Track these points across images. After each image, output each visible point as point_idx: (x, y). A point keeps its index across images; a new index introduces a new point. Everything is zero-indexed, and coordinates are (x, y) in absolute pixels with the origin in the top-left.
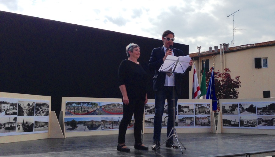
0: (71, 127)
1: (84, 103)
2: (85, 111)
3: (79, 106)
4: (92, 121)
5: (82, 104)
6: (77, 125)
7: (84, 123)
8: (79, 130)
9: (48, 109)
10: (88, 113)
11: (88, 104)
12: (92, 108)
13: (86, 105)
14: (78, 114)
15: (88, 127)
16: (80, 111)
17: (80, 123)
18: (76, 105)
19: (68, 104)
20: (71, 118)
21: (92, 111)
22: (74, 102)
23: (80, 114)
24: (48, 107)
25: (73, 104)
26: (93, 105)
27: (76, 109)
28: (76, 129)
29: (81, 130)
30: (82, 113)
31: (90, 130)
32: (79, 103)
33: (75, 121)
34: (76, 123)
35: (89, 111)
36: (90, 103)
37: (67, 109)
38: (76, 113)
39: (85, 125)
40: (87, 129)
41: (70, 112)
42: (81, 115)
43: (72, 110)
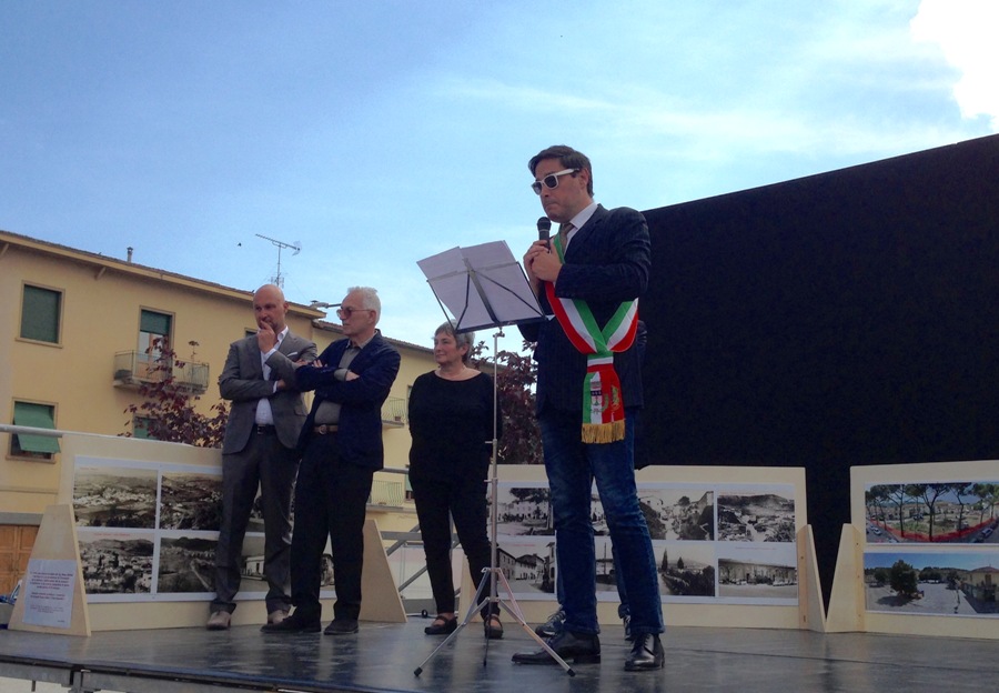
0: (895, 594)
1: (938, 487)
2: (946, 523)
3: (921, 500)
4: (988, 572)
5: (930, 494)
6: (920, 587)
7: (951, 578)
8: (929, 610)
9: (790, 516)
10: (963, 534)
11: (962, 493)
12: (981, 508)
13: (949, 497)
14: (917, 538)
15: (969, 598)
16: (925, 522)
17: (931, 575)
18: (906, 498)
19: (875, 494)
20: (890, 556)
21: (982, 526)
22: (897, 486)
23: (926, 535)
24: (791, 507)
25: (893, 496)
26: (983, 495)
27: (907, 513)
28: (915, 602)
29: (940, 608)
30: (934, 534)
31: (978, 612)
32: (919, 490)
33: (907, 568)
34: (913, 574)
35: (964, 522)
36: (970, 488)
37: (872, 517)
38: (907, 531)
39: (952, 587)
40: (965, 604)
41: (886, 528)
42: (931, 539)
43: (891, 517)
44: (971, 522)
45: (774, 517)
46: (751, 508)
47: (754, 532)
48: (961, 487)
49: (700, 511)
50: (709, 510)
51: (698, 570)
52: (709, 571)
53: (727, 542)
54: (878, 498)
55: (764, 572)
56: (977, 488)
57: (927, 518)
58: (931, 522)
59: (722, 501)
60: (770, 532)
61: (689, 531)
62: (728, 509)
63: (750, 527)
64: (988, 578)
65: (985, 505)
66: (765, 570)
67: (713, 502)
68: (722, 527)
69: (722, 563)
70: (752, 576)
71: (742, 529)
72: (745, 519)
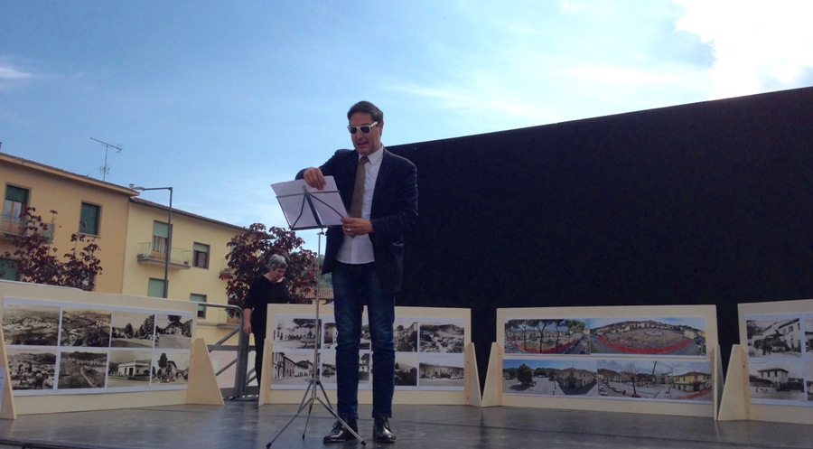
0: (520, 383)
1: (545, 322)
2: (550, 342)
3: (536, 329)
4: (571, 371)
5: (541, 325)
6: (534, 379)
7: (551, 374)
8: (540, 393)
9: (461, 337)
10: (559, 349)
11: (558, 325)
12: (569, 334)
13: (552, 327)
14: (533, 351)
15: (561, 386)
16: (538, 342)
17: (540, 372)
18: (528, 328)
19: (510, 325)
20: (520, 361)
21: (569, 344)
22: (523, 321)
23: (538, 349)
24: (462, 332)
25: (521, 326)
26: (570, 327)
27: (528, 336)
28: (531, 388)
29: (545, 392)
30: (543, 349)
31: (566, 394)
32: (535, 323)
33: (527, 368)
34: (530, 372)
35: (560, 342)
36: (563, 322)
37: (508, 338)
38: (529, 347)
39: (552, 379)
40: (559, 390)
41: (516, 345)
42: (541, 352)
43: (519, 339)
44: (563, 342)
45: (452, 338)
46: (440, 332)
47: (440, 347)
48: (558, 321)
49: (409, 335)
50: (415, 334)
51: (408, 370)
52: (414, 370)
53: (425, 353)
54: (512, 328)
55: (446, 371)
56: (567, 323)
57: (539, 339)
58: (541, 341)
59: (423, 328)
60: (450, 347)
61: (403, 346)
62: (426, 333)
63: (438, 344)
64: (572, 374)
65: (571, 332)
66: (446, 370)
67: (417, 328)
68: (422, 344)
69: (422, 366)
70: (439, 374)
71: (434, 345)
72: (437, 338)
